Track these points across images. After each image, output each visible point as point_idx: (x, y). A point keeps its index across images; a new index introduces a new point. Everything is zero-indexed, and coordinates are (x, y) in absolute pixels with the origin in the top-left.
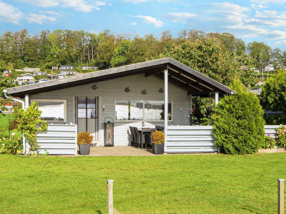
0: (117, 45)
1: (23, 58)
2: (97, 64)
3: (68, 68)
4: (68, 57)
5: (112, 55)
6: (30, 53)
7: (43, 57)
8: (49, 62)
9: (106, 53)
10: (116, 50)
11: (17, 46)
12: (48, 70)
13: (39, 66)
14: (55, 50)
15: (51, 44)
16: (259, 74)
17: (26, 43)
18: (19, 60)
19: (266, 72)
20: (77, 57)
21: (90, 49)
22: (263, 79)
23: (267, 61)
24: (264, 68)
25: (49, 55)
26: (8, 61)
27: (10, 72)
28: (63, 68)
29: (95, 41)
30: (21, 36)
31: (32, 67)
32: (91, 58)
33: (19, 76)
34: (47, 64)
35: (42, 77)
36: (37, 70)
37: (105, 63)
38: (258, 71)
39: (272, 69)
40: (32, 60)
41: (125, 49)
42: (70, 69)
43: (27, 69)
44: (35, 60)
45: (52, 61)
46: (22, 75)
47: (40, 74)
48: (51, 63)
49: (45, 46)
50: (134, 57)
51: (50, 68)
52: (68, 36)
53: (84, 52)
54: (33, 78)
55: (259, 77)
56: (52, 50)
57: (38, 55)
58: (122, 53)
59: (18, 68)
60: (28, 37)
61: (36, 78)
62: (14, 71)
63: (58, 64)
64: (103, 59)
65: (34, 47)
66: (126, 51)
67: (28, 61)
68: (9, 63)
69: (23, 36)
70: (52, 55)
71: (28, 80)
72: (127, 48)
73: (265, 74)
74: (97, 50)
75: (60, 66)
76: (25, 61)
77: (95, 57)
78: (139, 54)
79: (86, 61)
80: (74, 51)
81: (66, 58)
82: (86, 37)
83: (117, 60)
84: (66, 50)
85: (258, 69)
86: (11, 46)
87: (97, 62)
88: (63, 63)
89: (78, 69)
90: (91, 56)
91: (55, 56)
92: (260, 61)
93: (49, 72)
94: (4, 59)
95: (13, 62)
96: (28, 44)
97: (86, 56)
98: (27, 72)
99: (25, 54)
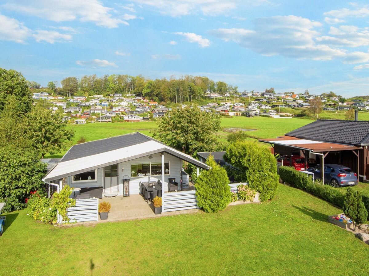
0: (146, 83)
1: (93, 90)
2: (135, 93)
3: (119, 95)
4: (119, 89)
5: (143, 88)
6: (98, 87)
7: (105, 89)
8: (108, 92)
9: (140, 87)
10: (145, 85)
11: (90, 83)
12: (108, 96)
13: (102, 94)
14: (112, 85)
15: (109, 83)
16: (222, 98)
17: (95, 81)
18: (91, 91)
19: (226, 97)
20: (124, 89)
21: (131, 84)
22: (224, 101)
23: (226, 91)
24: (224, 95)
25: (108, 88)
26: (85, 92)
27: (86, 97)
28: (116, 95)
29: (134, 80)
30: (93, 78)
31: (98, 95)
32: (131, 90)
33: (91, 100)
34: (107, 93)
35: (104, 100)
36: (101, 97)
37: (139, 92)
38: (222, 96)
39: (229, 95)
40: (99, 91)
41: (150, 85)
42: (120, 96)
43: (96, 96)
44: (100, 91)
45: (110, 91)
46: (93, 99)
47: (103, 99)
48: (109, 92)
49: (106, 83)
50: (155, 89)
51: (109, 95)
52: (119, 78)
53: (128, 86)
54: (99, 101)
55: (222, 99)
56: (110, 85)
57: (102, 88)
58: (149, 87)
59: (91, 95)
60: (97, 78)
61: (100, 101)
62: (88, 97)
63: (113, 93)
64: (138, 90)
65: (100, 84)
66: (151, 86)
67: (97, 91)
68: (86, 93)
69: (94, 78)
70: (110, 88)
71: (96, 102)
72: (151, 85)
73: (226, 98)
74: (135, 85)
75: (114, 94)
76: (95, 91)
77: (134, 89)
78: (158, 88)
79: (129, 91)
80: (122, 85)
81: (118, 89)
82: (129, 78)
83: (146, 91)
84: (118, 85)
85: (221, 95)
86: (87, 83)
87: (135, 92)
88: (116, 92)
89: (124, 95)
90: (132, 88)
91: (112, 89)
92: (223, 91)
93: (108, 98)
94: (83, 91)
95: (88, 92)
96: (97, 82)
97: (129, 89)
98: (96, 98)
99: (95, 88)
